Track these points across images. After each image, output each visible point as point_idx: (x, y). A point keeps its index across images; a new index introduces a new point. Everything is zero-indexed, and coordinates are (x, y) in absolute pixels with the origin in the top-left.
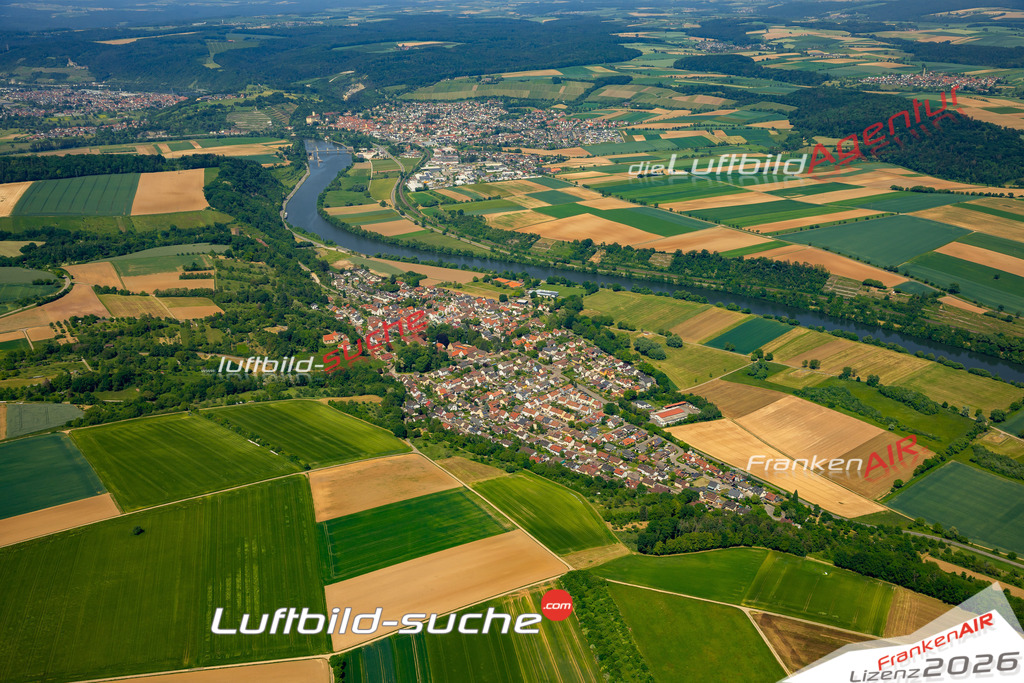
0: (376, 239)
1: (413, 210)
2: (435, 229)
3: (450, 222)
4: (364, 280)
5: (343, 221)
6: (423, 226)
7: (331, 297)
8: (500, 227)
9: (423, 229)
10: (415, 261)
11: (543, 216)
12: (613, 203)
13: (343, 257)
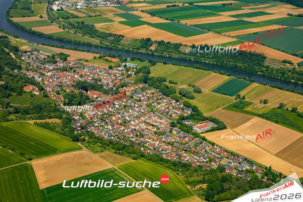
0: (40, 35)
1: (57, 21)
2: (70, 31)
3: (77, 27)
4: (38, 57)
5: (21, 25)
6: (64, 29)
7: (22, 65)
8: (104, 31)
9: (64, 31)
10: (62, 47)
11: (124, 26)
12: (157, 20)
13: (24, 44)
